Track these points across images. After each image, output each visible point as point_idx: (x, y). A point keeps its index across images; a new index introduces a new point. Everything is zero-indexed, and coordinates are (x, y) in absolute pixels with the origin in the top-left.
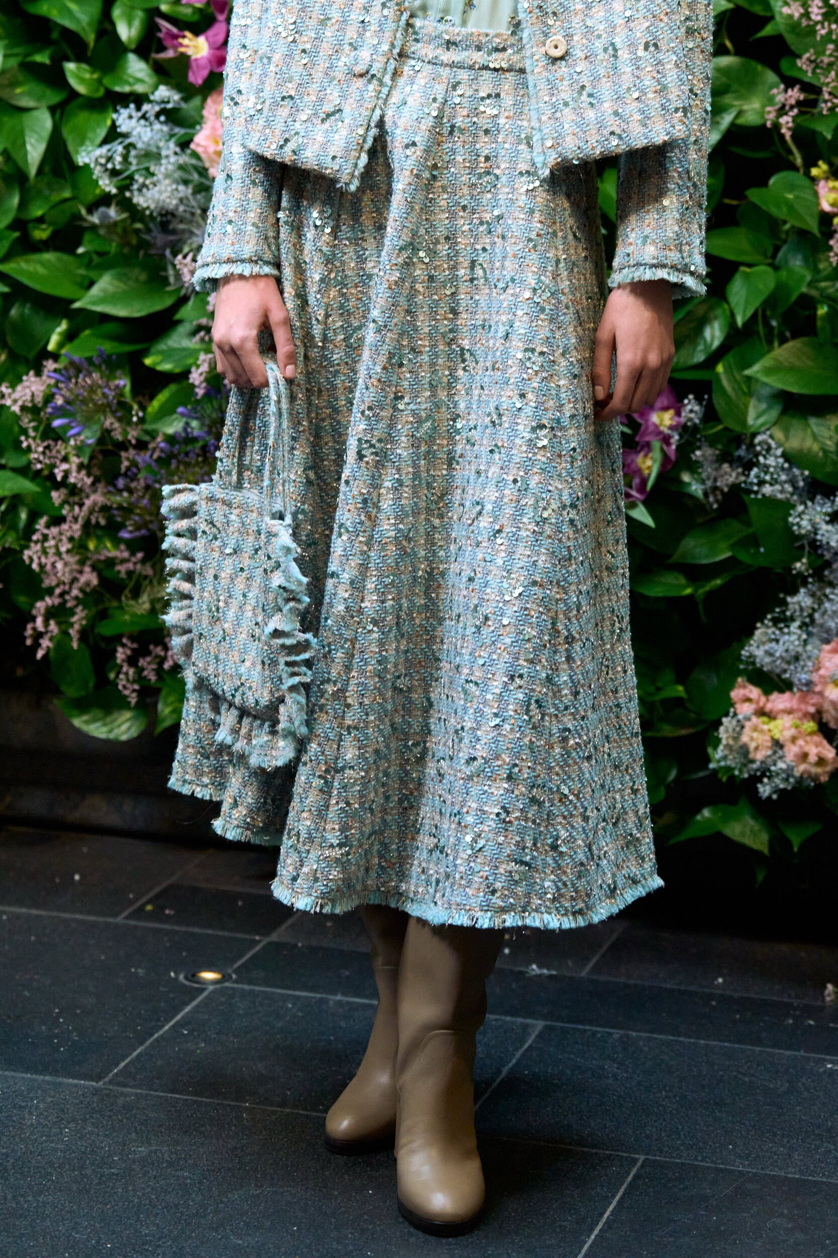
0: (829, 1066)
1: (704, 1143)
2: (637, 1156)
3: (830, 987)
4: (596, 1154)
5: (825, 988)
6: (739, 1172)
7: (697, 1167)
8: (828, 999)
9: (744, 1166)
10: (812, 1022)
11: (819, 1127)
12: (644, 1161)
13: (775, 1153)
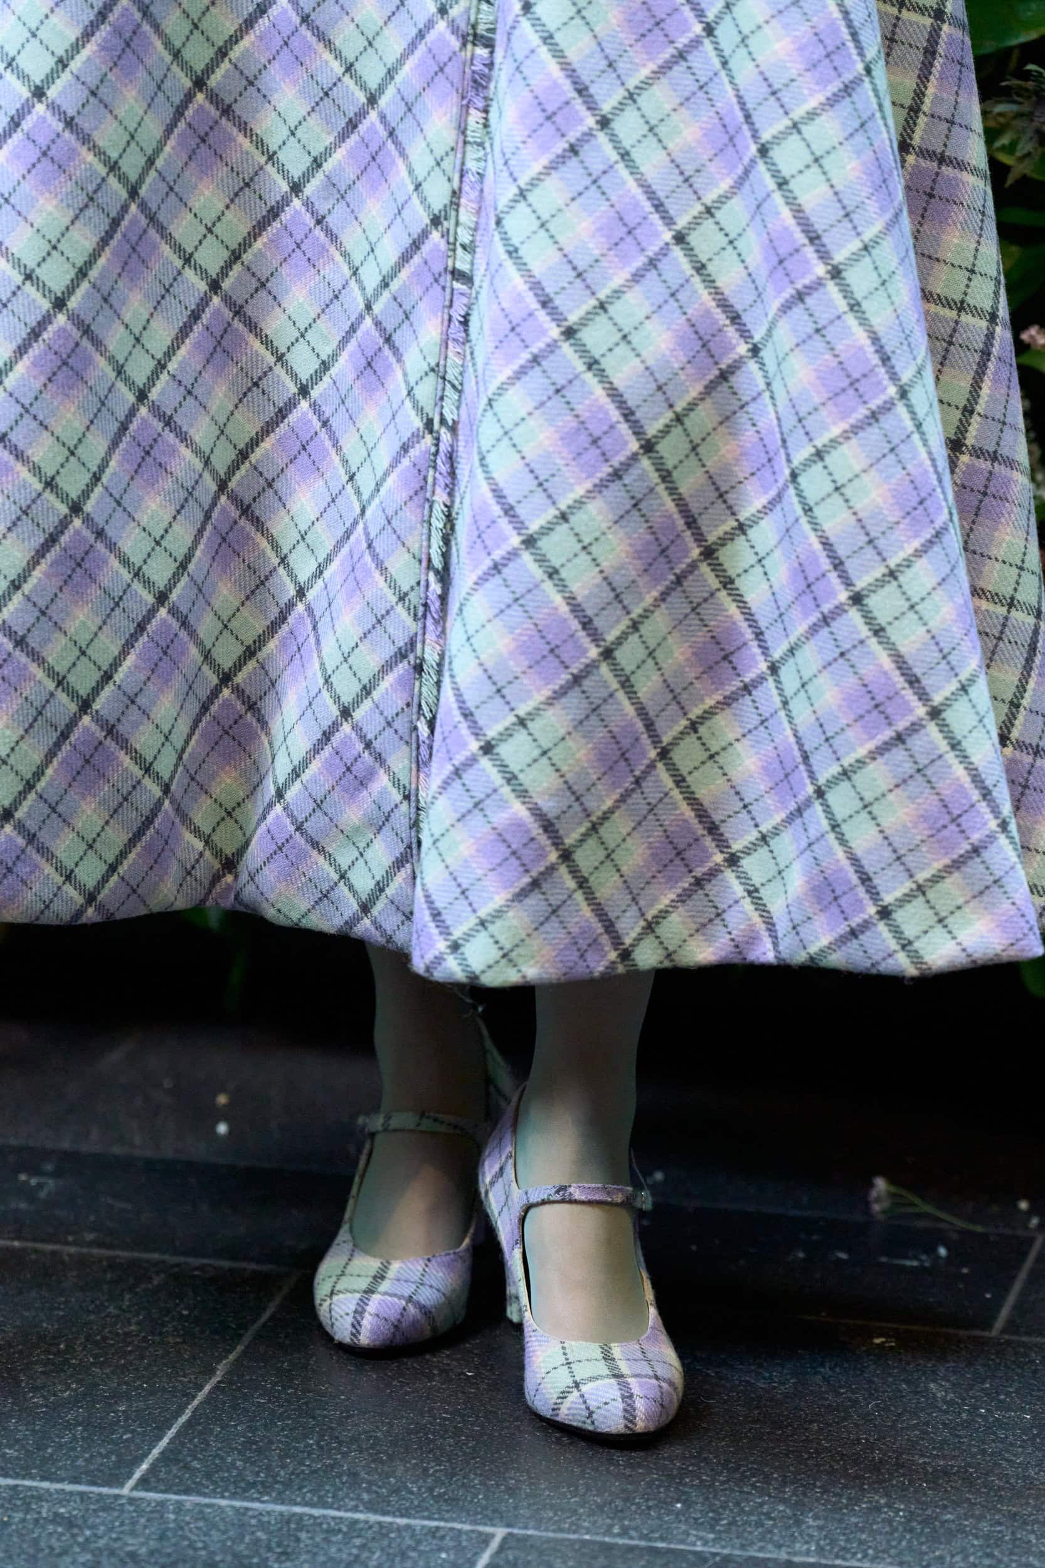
0: (878, 1341)
1: (626, 1500)
2: (488, 1529)
3: (881, 1185)
4: (408, 1527)
5: (871, 1185)
6: (695, 1553)
7: (610, 1547)
8: (876, 1208)
9: (705, 1543)
10: (843, 1256)
11: (856, 1462)
12: (505, 1540)
13: (768, 1516)
